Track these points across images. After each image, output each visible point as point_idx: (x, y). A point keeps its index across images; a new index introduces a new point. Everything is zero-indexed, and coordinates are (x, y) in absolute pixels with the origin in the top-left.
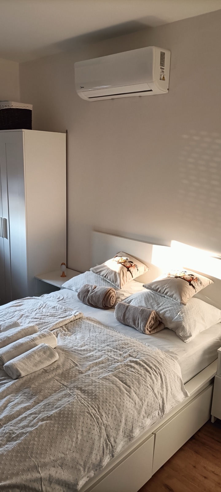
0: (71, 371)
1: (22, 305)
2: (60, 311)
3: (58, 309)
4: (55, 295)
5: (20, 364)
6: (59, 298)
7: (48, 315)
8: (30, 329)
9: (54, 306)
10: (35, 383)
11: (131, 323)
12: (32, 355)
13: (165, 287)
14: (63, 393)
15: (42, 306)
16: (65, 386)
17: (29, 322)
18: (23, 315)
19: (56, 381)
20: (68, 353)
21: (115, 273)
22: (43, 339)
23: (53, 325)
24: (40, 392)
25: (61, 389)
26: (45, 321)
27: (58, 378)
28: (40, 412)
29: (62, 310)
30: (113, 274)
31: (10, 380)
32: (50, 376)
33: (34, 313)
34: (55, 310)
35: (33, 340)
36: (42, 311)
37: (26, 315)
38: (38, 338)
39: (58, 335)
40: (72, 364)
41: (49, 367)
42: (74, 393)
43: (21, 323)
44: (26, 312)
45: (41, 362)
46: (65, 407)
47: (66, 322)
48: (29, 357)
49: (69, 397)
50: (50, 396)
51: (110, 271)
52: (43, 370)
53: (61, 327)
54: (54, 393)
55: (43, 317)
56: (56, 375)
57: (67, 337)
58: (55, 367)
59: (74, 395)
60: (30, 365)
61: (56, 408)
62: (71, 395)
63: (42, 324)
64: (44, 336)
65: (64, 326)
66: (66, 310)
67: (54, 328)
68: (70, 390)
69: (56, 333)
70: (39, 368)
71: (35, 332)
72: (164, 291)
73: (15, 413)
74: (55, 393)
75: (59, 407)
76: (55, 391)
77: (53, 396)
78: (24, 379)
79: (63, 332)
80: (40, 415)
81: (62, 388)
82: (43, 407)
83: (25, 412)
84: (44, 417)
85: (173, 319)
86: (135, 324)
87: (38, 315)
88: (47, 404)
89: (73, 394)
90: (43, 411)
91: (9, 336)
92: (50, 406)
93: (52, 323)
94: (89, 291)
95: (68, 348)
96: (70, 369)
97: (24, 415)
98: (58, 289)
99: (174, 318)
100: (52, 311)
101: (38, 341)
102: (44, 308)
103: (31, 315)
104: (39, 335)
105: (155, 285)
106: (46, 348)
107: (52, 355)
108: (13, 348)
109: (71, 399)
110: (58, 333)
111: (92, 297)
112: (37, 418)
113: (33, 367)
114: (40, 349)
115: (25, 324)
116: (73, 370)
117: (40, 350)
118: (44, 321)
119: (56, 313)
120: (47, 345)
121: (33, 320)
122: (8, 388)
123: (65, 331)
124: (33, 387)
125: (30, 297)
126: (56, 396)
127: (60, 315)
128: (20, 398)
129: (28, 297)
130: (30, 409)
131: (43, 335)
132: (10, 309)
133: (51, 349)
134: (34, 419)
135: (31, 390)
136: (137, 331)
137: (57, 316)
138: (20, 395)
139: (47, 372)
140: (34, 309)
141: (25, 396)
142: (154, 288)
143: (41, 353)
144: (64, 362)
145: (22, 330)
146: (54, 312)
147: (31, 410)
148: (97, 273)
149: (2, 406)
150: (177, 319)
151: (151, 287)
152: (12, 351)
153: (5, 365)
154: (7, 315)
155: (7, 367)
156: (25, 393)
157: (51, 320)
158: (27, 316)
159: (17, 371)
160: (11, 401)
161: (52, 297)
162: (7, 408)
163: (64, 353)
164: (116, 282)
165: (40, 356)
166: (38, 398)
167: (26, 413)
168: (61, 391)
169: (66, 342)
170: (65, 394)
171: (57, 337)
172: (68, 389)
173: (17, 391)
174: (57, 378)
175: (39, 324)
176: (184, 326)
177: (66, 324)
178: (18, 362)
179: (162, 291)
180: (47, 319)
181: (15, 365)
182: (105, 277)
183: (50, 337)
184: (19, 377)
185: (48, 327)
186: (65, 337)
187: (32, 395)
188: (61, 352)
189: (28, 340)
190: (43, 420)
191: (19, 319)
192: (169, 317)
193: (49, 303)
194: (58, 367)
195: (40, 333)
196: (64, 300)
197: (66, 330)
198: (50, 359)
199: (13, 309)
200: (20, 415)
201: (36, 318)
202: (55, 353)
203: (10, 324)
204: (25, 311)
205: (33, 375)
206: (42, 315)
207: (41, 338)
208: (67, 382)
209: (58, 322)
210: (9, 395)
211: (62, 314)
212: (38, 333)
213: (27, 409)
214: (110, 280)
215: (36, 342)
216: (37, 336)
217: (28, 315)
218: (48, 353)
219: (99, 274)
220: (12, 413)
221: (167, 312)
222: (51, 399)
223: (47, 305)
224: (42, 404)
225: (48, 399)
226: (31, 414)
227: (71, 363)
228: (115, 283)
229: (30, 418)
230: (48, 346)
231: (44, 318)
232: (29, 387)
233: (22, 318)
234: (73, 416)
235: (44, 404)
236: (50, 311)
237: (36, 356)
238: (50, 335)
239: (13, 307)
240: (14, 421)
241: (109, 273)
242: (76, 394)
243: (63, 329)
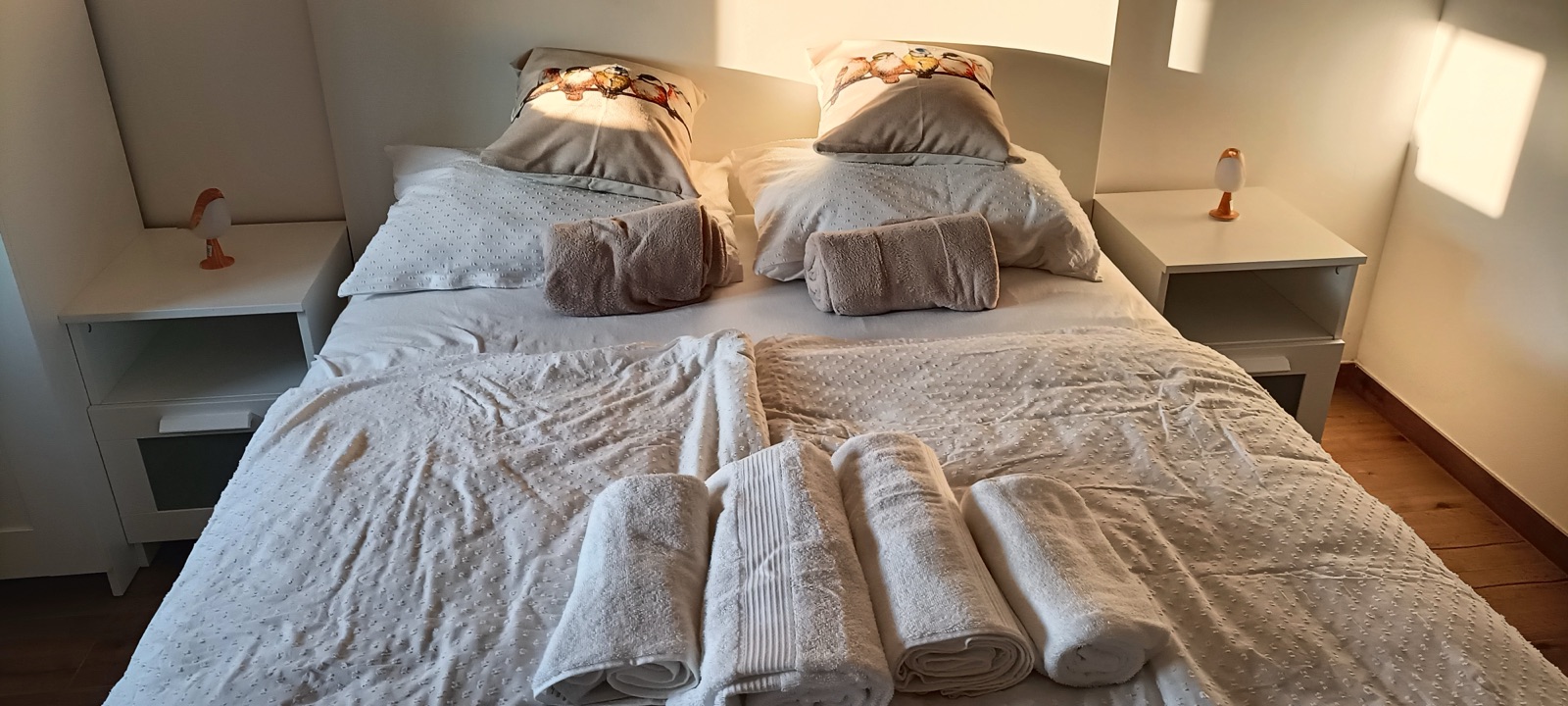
0: (1181, 518)
10: (1222, 629)
11: (928, 296)
12: (1057, 542)
13: (918, 121)
15: (490, 395)
21: (636, 136)
30: (629, 145)
32: (1189, 575)
34: (577, 380)
45: (1100, 551)
51: (603, 136)
53: (770, 418)
58: (1128, 539)
60: (1111, 581)
72: (923, 139)
79: (821, 429)
85: (1023, 224)
86: (942, 290)
94: (606, 250)
99: (1027, 213)
102: (513, 397)
104: (898, 464)
105: (875, 126)
111: (642, 265)
127: (644, 388)
133: (1050, 484)
136: (950, 315)
137: (646, 397)
142: (872, 142)
148: (530, 168)
150: (1039, 215)
151: (857, 142)
164: (657, 177)
165: (1066, 532)
176: (1077, 230)
177: (764, 399)
179: (911, 142)
182: (589, 171)
189: (916, 503)
192: (1008, 221)
194: (1132, 531)
195: (885, 459)
198: (1088, 521)
207: (923, 471)
211: (645, 381)
214: (623, 177)
218: (1056, 501)
219: (548, 170)
221: (991, 207)
228: (657, 183)
230: (1029, 482)
236: (571, 394)
241: (607, 145)
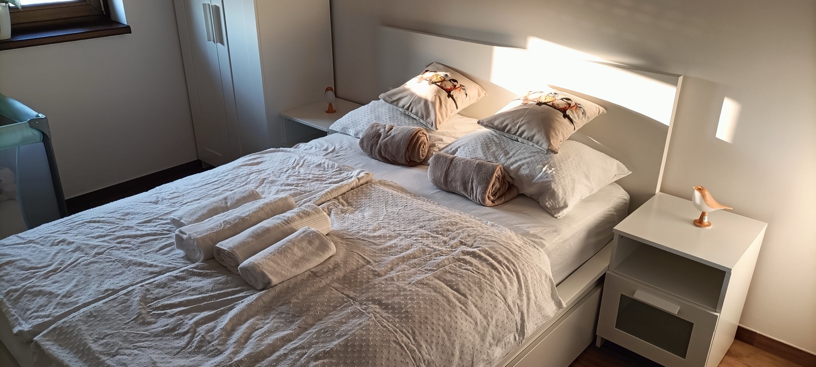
0: (361, 273)
1: (261, 162)
2: (330, 172)
3: (326, 168)
4: (318, 145)
5: (267, 264)
6: (326, 150)
7: (309, 179)
8: (280, 203)
9: (319, 163)
10: (297, 294)
11: (460, 189)
12: (289, 248)
13: (518, 122)
14: (350, 310)
15: (298, 164)
16: (351, 298)
17: (277, 192)
18: (265, 179)
19: (335, 291)
20: (351, 242)
21: (426, 101)
22: (305, 220)
23: (321, 195)
24: (308, 310)
25: (346, 304)
26: (306, 189)
27: (339, 285)
28: (310, 345)
29: (335, 170)
30: (422, 103)
31: (251, 291)
32: (324, 283)
33: (284, 176)
34: (322, 169)
35: (288, 221)
36: (299, 172)
37: (270, 179)
38: (297, 218)
39: (330, 212)
40: (360, 260)
41: (320, 267)
42: (370, 310)
43: (263, 192)
44: (269, 174)
45: (304, 259)
46: (354, 334)
47: (344, 190)
48: (282, 251)
49: (360, 316)
50: (326, 316)
51: (416, 97)
52: (310, 273)
53: (335, 198)
54: (333, 310)
55: (302, 181)
56: (333, 281)
57: (347, 215)
58: (331, 267)
59: (369, 313)
60: (286, 265)
61: (339, 337)
62: (363, 313)
63: (300, 194)
64: (307, 214)
65: (340, 197)
66: (341, 170)
67: (323, 200)
68: (361, 304)
69: (328, 208)
70: (303, 270)
71: (290, 207)
72: (518, 131)
73: (265, 347)
74: (334, 312)
75: (343, 336)
76: (335, 308)
77: (331, 316)
78: (277, 289)
79: (340, 207)
80: (311, 350)
81: (346, 302)
82: (315, 336)
83: (283, 346)
84: (319, 354)
85: (533, 179)
86: (465, 189)
87: (292, 178)
88: (322, 330)
89: (367, 311)
90: (316, 343)
91: (243, 215)
92: (328, 333)
93: (318, 192)
94: (380, 135)
95: (351, 233)
96: (358, 269)
97: (282, 351)
98: (323, 134)
99: (537, 176)
100: (317, 172)
101: (296, 223)
102: (301, 166)
103: (279, 179)
104: (298, 212)
105: (501, 119)
106: (311, 235)
107: (324, 247)
108: (252, 237)
109: (363, 320)
110: (331, 209)
111: (386, 145)
112: (306, 355)
113: (292, 267)
114: (302, 237)
115: (270, 196)
116: (364, 271)
117: (302, 239)
118: (303, 189)
119: (324, 175)
120: (313, 229)
121: (284, 188)
122: (249, 305)
123: (343, 205)
124: (294, 303)
125: (275, 149)
126: (337, 316)
127: (330, 178)
128: (272, 321)
129: (272, 149)
130: (291, 341)
131: (304, 213)
132: (240, 170)
133: (321, 237)
134: (302, 357)
135: (291, 308)
136: (469, 202)
137: (326, 180)
138: (272, 317)
139: (318, 276)
140: (283, 168)
141: (281, 318)
142: (498, 125)
143: (304, 244)
144: (346, 257)
145: (267, 204)
146: (320, 173)
147: (294, 342)
148: (392, 103)
149: (241, 337)
150: (541, 178)
151: (492, 124)
152: (252, 242)
153: (241, 265)
154: (237, 180)
155: (245, 269)
156: (282, 313)
157: (316, 187)
158: (273, 182)
159: (264, 275)
160: (257, 327)
161: (314, 148)
162: (250, 341)
163: (344, 242)
164: (427, 117)
165: (302, 249)
166: (305, 321)
167: (285, 347)
168: (344, 307)
169: (346, 224)
170: (352, 313)
171: (329, 215)
172: (357, 303)
173: (266, 309)
174: (336, 285)
175: (294, 195)
176: (554, 190)
177: (344, 194)
178: (264, 260)
179: (513, 131)
180: (308, 185)
181: (260, 266)
182: (408, 109)
183: (317, 216)
184: (267, 285)
185: (312, 198)
186: (343, 215)
187: (294, 315)
188: (339, 240)
189: (279, 221)
190: (317, 358)
191: (258, 187)
192: (527, 176)
193: (309, 158)
194: (337, 266)
195: (299, 210)
196: (337, 153)
197: (345, 203)
198: (321, 254)
199: (246, 170)
200: (274, 352)
201: (288, 185)
202: (328, 243)
203: (244, 195)
204: (268, 172)
205: (293, 281)
206: (300, 179)
207: (301, 217)
208: (354, 292)
209: (328, 190)
210: (252, 316)
211: (334, 177)
212: (296, 210)
213: (286, 340)
214: (416, 114)
215: (293, 225)
216: (293, 214)
217: (275, 179)
218: (317, 243)
219: (397, 105)
220: (261, 349)
221: (523, 167)
222: (328, 322)
223: (306, 162)
224: (313, 330)
225: (322, 322)
226: (295, 349)
227: (358, 259)
228: (426, 120)
229: (293, 357)
230: (315, 232)
231: (302, 183)
232: (287, 303)
233: (263, 185)
234: (371, 349)
235: (316, 330)
236: (313, 172)
237: (296, 249)
238: (317, 212)
239: (246, 167)
240: (265, 362)
241: (415, 101)
242: (372, 312)
243: (339, 202)
